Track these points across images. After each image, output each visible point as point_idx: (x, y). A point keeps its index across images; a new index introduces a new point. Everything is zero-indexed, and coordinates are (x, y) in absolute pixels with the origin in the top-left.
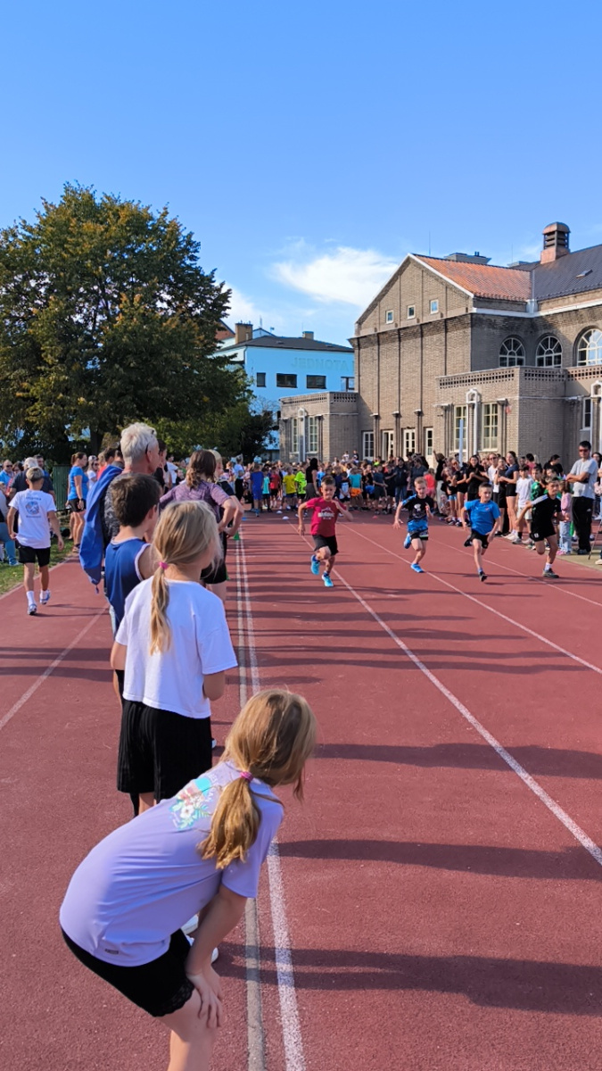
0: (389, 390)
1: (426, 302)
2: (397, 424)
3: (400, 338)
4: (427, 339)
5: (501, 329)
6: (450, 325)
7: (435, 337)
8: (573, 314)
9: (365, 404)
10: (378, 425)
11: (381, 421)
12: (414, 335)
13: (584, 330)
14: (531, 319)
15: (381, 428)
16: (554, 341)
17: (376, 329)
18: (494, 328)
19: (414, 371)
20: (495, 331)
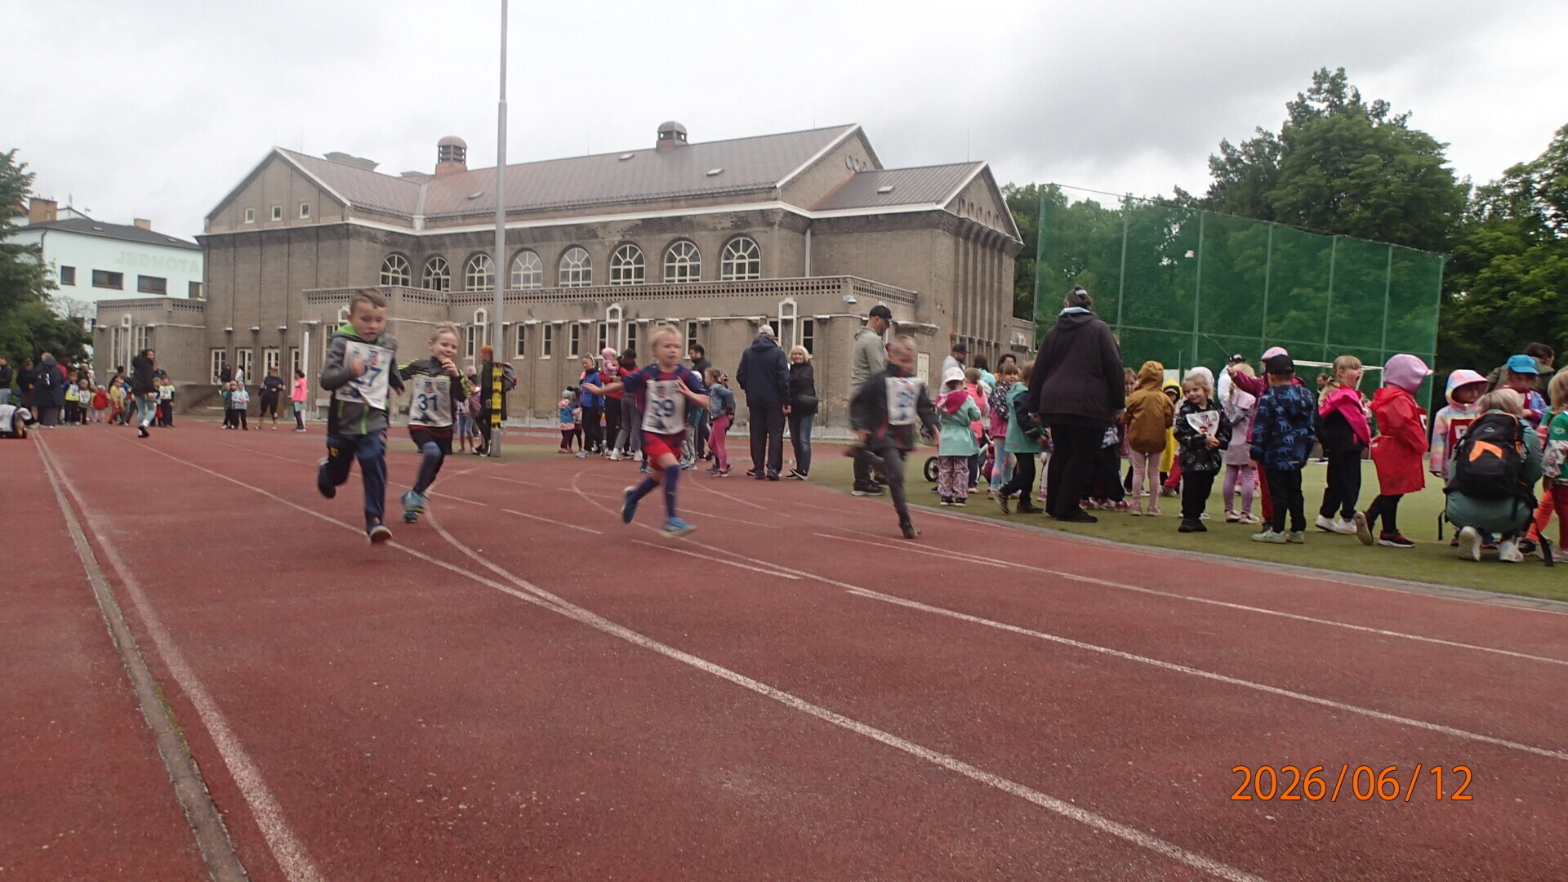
0: (248, 302)
1: (295, 205)
2: (257, 342)
3: (261, 241)
4: (295, 247)
5: (383, 243)
6: (323, 234)
7: (305, 246)
8: (461, 237)
9: (215, 316)
10: (232, 343)
12: (279, 241)
13: (473, 255)
14: (418, 237)
15: (236, 346)
16: (442, 263)
17: (231, 229)
18: (374, 242)
19: (279, 282)
20: (376, 245)
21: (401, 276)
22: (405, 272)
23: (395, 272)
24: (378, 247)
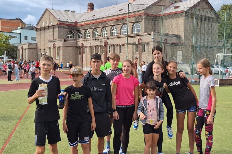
0: (43, 43)
1: (50, 21)
2: (44, 51)
3: (44, 29)
4: (50, 30)
6: (54, 27)
7: (52, 30)
8: (83, 26)
9: (38, 46)
10: (40, 52)
11: (41, 51)
12: (47, 29)
13: (86, 30)
15: (41, 53)
16: (81, 32)
17: (40, 27)
19: (48, 38)
20: (65, 29)
21: (72, 36)
22: (73, 35)
23: (71, 35)
24: (66, 29)
